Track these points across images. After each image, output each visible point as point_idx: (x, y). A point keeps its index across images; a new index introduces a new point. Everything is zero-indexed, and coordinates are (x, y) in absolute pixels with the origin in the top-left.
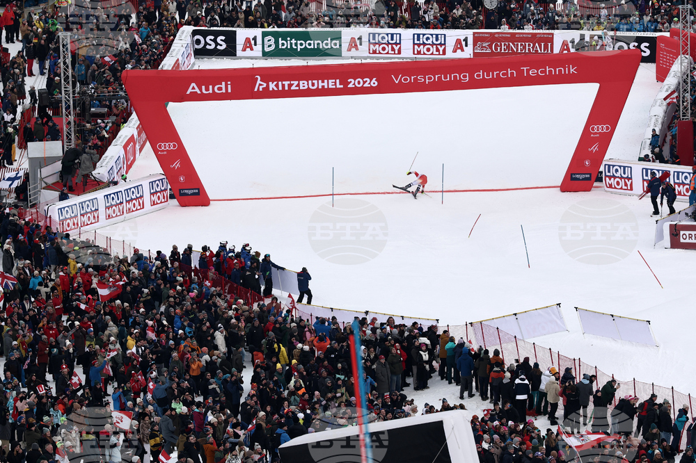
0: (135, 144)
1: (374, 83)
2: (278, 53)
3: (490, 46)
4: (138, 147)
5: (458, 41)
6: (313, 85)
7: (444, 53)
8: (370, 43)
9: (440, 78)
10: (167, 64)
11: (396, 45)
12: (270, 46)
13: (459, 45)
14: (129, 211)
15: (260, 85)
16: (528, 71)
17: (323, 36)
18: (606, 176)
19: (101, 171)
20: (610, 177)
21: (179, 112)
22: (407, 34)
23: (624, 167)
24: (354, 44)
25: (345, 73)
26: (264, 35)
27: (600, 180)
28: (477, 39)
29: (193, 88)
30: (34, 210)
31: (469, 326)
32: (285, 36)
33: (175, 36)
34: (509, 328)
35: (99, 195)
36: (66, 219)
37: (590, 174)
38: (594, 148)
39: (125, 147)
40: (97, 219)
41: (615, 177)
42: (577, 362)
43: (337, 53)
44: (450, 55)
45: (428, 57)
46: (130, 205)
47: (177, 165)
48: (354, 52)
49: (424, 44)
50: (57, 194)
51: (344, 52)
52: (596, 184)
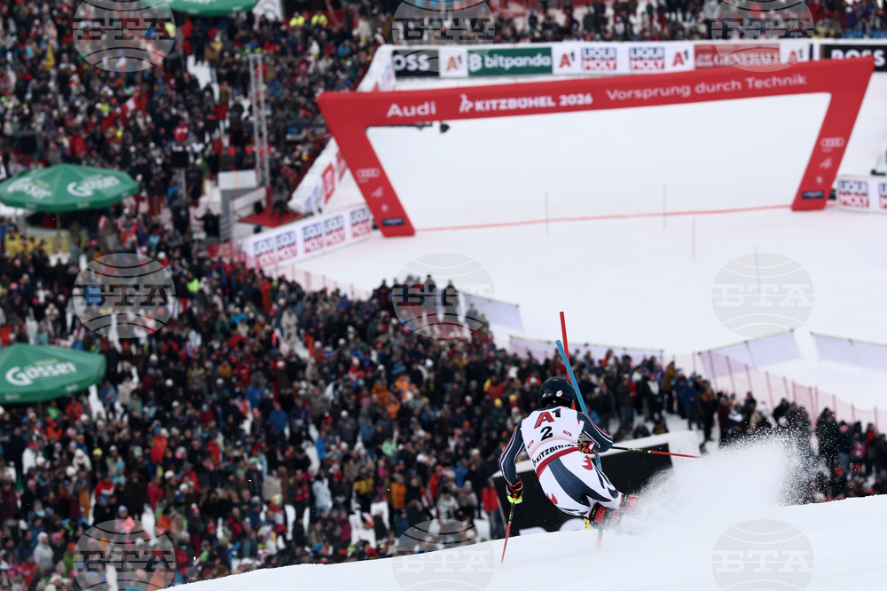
0: (333, 172)
1: (588, 99)
2: (484, 72)
3: (712, 59)
4: (337, 175)
5: (678, 55)
6: (523, 103)
7: (663, 66)
8: (583, 59)
9: (659, 93)
10: (366, 85)
11: (611, 60)
12: (476, 65)
13: (679, 58)
14: (329, 244)
15: (466, 105)
16: (753, 82)
17: (531, 53)
18: (841, 193)
19: (297, 201)
20: (844, 194)
21: (381, 139)
22: (622, 49)
23: (860, 183)
24: (565, 60)
25: (556, 90)
26: (470, 52)
27: (833, 197)
28: (699, 51)
29: (394, 110)
30: (227, 246)
31: (697, 357)
32: (492, 53)
33: (373, 55)
34: (740, 357)
35: (296, 228)
36: (261, 254)
37: (823, 191)
38: (827, 164)
39: (324, 175)
40: (295, 254)
41: (849, 193)
42: (813, 392)
43: (547, 70)
44: (669, 68)
45: (646, 71)
46: (330, 238)
47: (378, 193)
48: (566, 69)
49: (641, 59)
50: (250, 227)
51: (556, 69)
52: (829, 202)
